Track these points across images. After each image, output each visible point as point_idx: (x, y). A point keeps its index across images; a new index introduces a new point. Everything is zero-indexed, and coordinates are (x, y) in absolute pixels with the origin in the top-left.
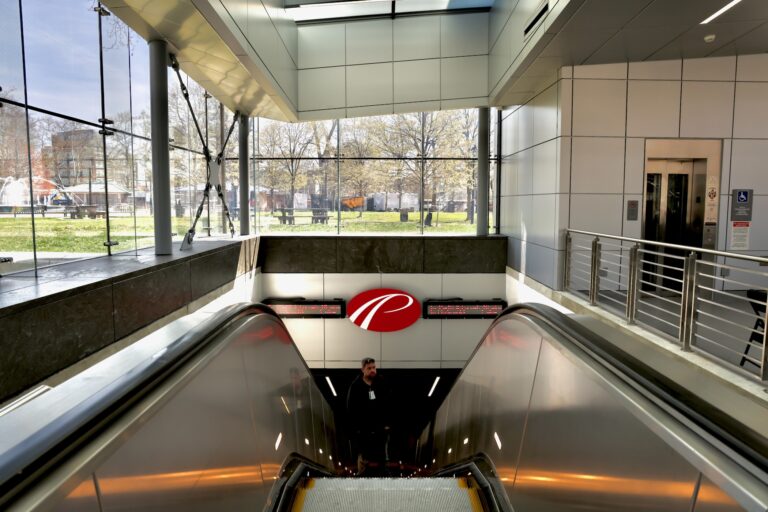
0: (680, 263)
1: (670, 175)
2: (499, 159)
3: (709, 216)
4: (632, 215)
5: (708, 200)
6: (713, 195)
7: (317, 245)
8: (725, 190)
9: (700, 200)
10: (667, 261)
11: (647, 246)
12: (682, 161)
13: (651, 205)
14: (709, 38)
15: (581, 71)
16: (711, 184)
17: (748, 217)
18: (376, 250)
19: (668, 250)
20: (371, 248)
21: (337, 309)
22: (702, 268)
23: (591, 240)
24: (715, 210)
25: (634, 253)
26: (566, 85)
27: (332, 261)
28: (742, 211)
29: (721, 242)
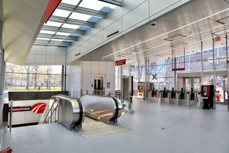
0: (99, 92)
1: (98, 80)
2: (65, 75)
3: (104, 86)
4: (92, 86)
5: (104, 84)
6: (104, 83)
7: (24, 94)
8: (106, 82)
9: (102, 84)
10: (98, 92)
11: (95, 91)
12: (100, 77)
13: (95, 85)
14: (103, 60)
15: (84, 62)
16: (104, 81)
17: (109, 87)
18: (39, 95)
19: (98, 91)
20: (38, 94)
21: (29, 108)
22: (102, 93)
23: (86, 90)
24: (105, 86)
25: (93, 92)
26: (81, 64)
27: (28, 97)
28: (108, 86)
29: (106, 89)
